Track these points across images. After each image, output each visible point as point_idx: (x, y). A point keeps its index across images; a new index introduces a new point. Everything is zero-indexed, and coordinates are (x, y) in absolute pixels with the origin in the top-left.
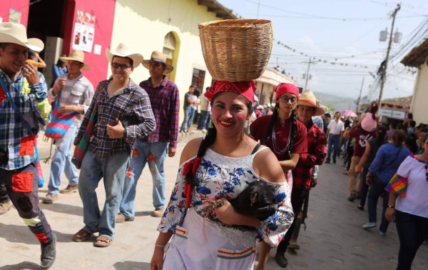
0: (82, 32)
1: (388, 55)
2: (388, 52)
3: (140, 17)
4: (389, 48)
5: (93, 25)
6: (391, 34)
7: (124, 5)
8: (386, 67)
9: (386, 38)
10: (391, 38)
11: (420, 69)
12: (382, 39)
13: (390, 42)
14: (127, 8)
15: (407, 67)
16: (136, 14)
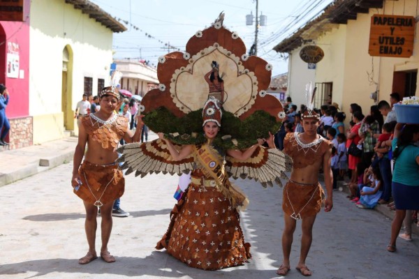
0: (11, 61)
1: (256, 39)
2: (256, 36)
3: (46, 35)
4: (257, 32)
5: (17, 53)
6: (257, 18)
7: (34, 28)
8: (256, 51)
9: (252, 22)
10: (257, 21)
11: (290, 54)
12: (249, 23)
13: (257, 25)
14: (37, 30)
15: (279, 53)
16: (43, 33)
